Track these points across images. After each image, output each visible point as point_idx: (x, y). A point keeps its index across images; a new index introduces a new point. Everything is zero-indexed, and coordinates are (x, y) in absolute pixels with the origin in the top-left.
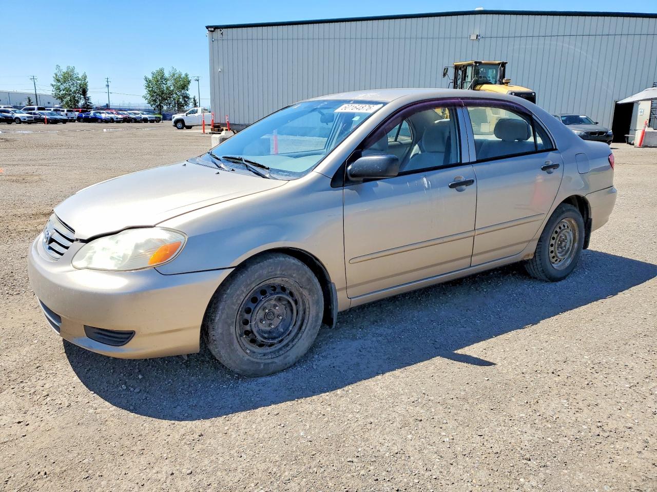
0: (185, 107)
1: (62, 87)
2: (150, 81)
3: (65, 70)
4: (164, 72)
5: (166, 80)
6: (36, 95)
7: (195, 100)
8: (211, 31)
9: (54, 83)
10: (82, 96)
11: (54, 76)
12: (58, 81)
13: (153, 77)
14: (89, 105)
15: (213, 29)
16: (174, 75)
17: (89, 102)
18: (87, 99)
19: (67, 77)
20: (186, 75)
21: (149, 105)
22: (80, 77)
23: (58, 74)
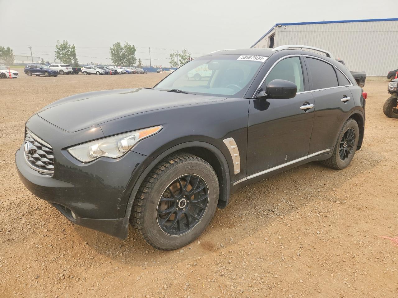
0: (133, 64)
1: (61, 53)
2: (113, 50)
3: (62, 44)
4: (121, 44)
5: (122, 49)
7: (140, 61)
8: (279, 27)
9: (56, 51)
12: (59, 49)
13: (114, 47)
14: (77, 63)
15: (281, 26)
16: (126, 46)
18: (76, 60)
19: (64, 46)
21: (114, 63)
22: (71, 47)
23: (58, 45)
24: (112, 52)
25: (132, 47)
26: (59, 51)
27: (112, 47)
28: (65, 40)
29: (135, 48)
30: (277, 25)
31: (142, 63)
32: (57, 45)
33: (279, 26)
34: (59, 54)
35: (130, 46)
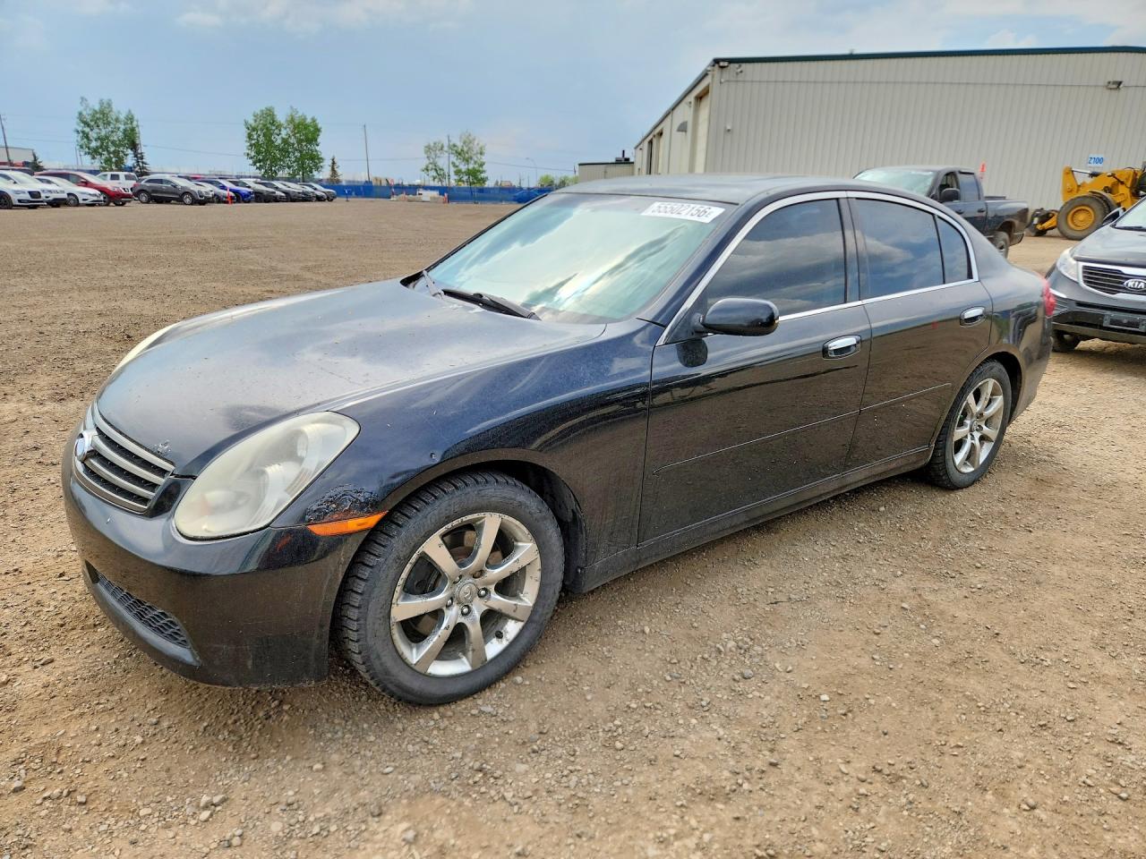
0: (315, 173)
1: (93, 135)
2: (254, 129)
3: (97, 108)
4: (275, 113)
5: (279, 127)
6: (7, 148)
7: (334, 163)
8: (723, 67)
9: (80, 129)
10: (129, 151)
11: (77, 115)
12: (86, 124)
13: (255, 121)
14: (144, 168)
15: (726, 64)
16: (292, 120)
17: (143, 163)
18: (139, 157)
19: (102, 117)
20: (314, 120)
21: (255, 167)
22: (122, 117)
23: (84, 113)
24: (250, 136)
25: (309, 121)
26: (87, 130)
27: (251, 121)
28: (106, 99)
29: (319, 126)
30: (717, 61)
31: (339, 171)
32: (80, 114)
33: (722, 64)
34: (87, 137)
35: (305, 119)
